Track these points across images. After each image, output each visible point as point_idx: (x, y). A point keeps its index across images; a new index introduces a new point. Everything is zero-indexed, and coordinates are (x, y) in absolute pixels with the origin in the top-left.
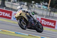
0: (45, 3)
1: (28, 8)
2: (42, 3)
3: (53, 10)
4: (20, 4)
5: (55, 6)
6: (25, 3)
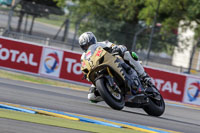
3: (32, 11)
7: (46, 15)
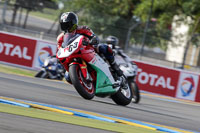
7: (40, 9)
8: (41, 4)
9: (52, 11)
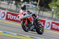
0: (34, 1)
1: (17, 7)
2: (31, 1)
3: (43, 10)
4: (8, 2)
5: (44, 5)
6: (13, 1)
8: (47, 10)
9: (50, 11)
